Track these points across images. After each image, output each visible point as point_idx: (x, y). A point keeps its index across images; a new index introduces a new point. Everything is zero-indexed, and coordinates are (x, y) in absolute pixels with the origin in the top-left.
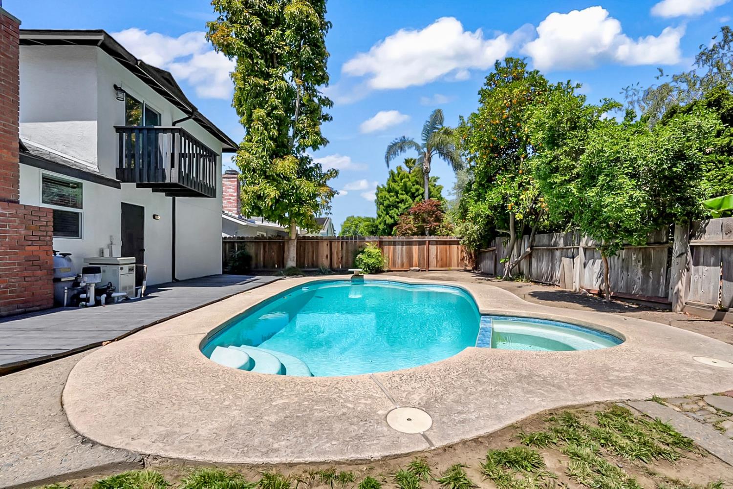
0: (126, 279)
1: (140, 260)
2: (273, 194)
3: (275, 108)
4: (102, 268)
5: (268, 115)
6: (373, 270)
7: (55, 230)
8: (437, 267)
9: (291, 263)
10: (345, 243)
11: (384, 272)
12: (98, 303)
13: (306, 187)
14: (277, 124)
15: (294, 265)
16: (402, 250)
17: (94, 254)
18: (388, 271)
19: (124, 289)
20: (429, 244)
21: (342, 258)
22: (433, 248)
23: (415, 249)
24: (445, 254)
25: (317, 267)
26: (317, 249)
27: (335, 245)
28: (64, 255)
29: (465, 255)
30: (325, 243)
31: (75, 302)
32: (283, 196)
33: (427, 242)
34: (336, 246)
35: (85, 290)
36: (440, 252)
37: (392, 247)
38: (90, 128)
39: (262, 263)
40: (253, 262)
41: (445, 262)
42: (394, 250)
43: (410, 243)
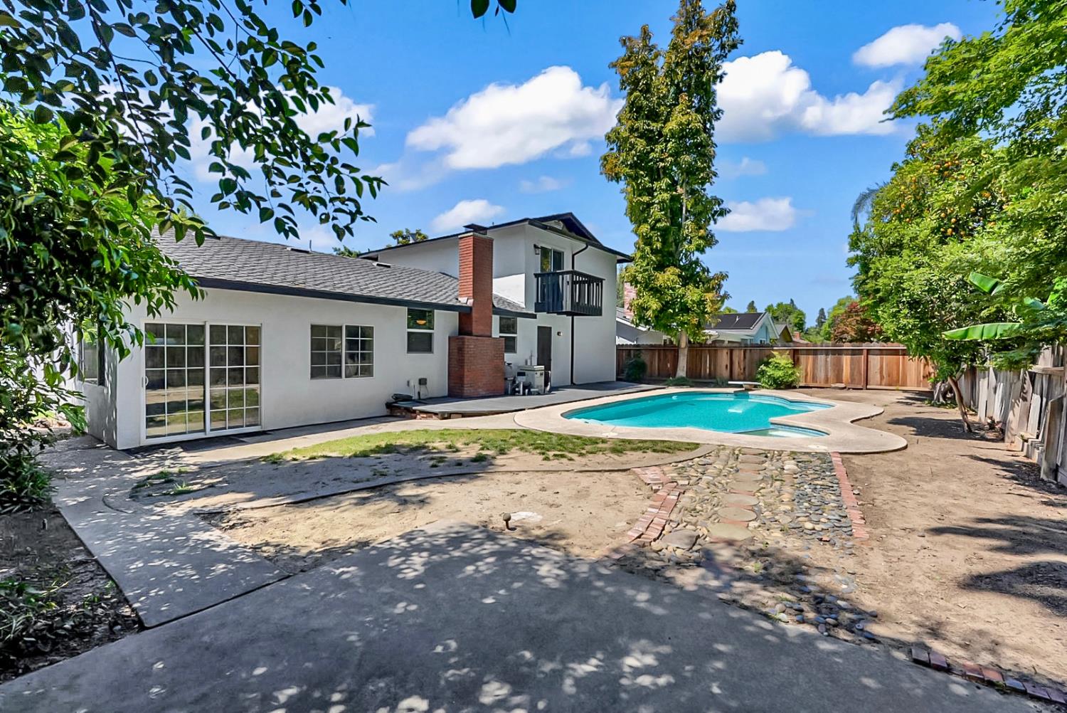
0: (539, 380)
1: (548, 368)
2: (654, 307)
3: (658, 221)
4: (527, 372)
5: (653, 228)
6: (781, 384)
7: (506, 348)
8: (881, 385)
9: (682, 372)
10: (748, 351)
11: (795, 387)
12: (524, 394)
13: (692, 294)
14: (661, 236)
15: (684, 375)
16: (826, 361)
17: (522, 363)
18: (801, 387)
19: (538, 387)
20: (868, 354)
21: (744, 369)
22: (875, 360)
23: (846, 360)
24: (895, 367)
25: (715, 378)
26: (716, 357)
27: (736, 353)
28: (509, 364)
29: (932, 370)
30: (725, 351)
31: (514, 393)
32: (666, 306)
33: (865, 352)
34: (738, 355)
35: (518, 386)
36: (887, 365)
37: (811, 357)
38: (521, 278)
39: (657, 373)
40: (648, 370)
41: (895, 379)
42: (815, 362)
43: (840, 352)
